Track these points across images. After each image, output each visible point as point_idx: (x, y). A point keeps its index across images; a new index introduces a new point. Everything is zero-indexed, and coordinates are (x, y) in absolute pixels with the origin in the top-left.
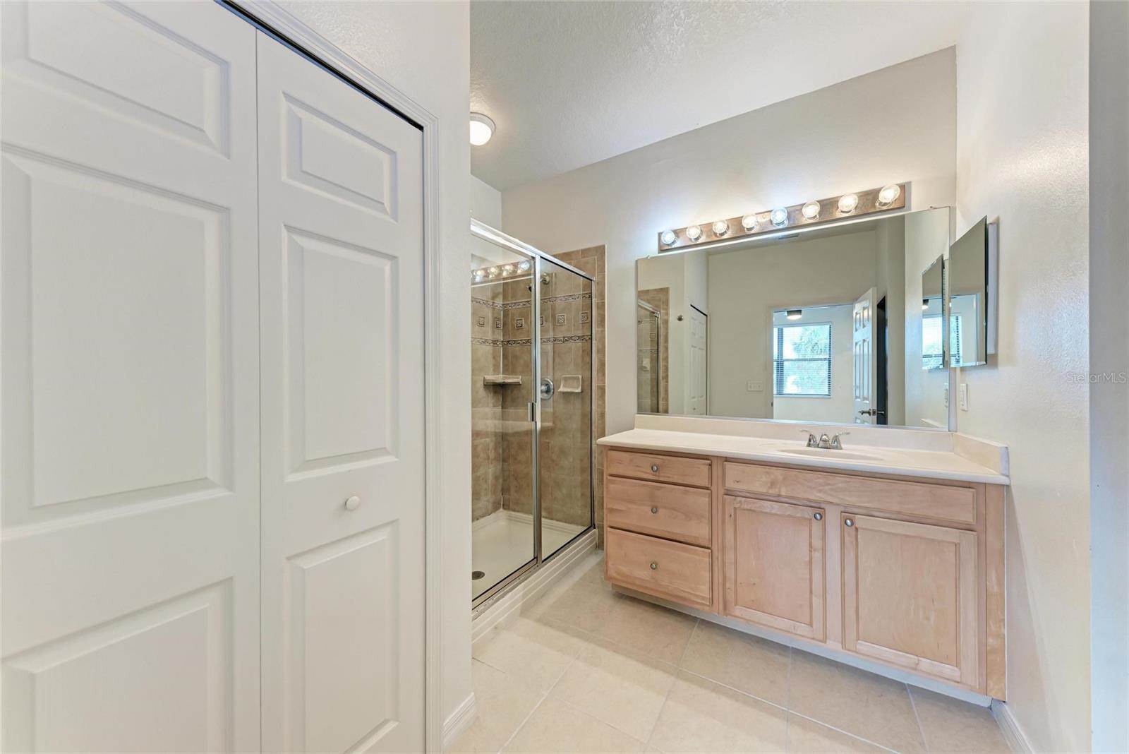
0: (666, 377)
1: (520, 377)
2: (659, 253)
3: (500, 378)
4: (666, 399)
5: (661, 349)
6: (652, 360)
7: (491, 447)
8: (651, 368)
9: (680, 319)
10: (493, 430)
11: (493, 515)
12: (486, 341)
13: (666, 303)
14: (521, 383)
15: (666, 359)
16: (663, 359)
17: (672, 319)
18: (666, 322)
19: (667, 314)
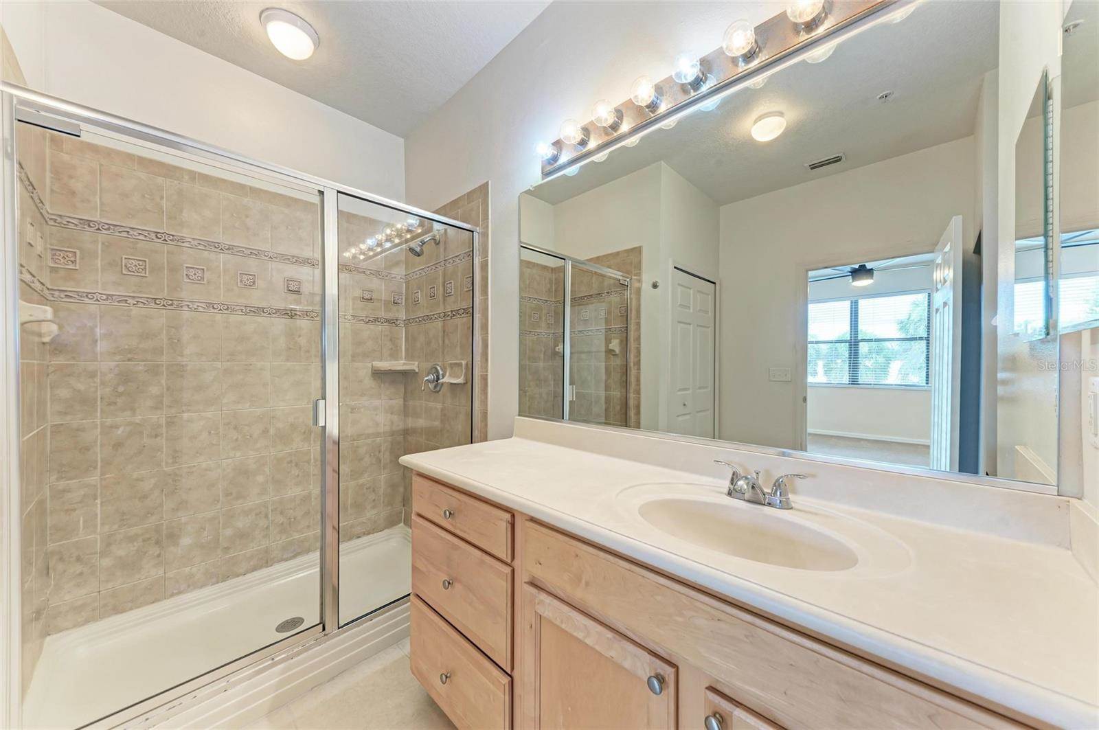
0: (638, 363)
1: (417, 363)
2: (543, 179)
3: (400, 365)
4: (638, 392)
5: (632, 327)
6: (621, 341)
7: (383, 449)
8: (620, 352)
9: (655, 286)
10: (387, 428)
11: (387, 531)
12: (376, 320)
13: (638, 266)
14: (417, 371)
15: (638, 339)
16: (634, 340)
17: (646, 287)
18: (639, 291)
19: (639, 281)
